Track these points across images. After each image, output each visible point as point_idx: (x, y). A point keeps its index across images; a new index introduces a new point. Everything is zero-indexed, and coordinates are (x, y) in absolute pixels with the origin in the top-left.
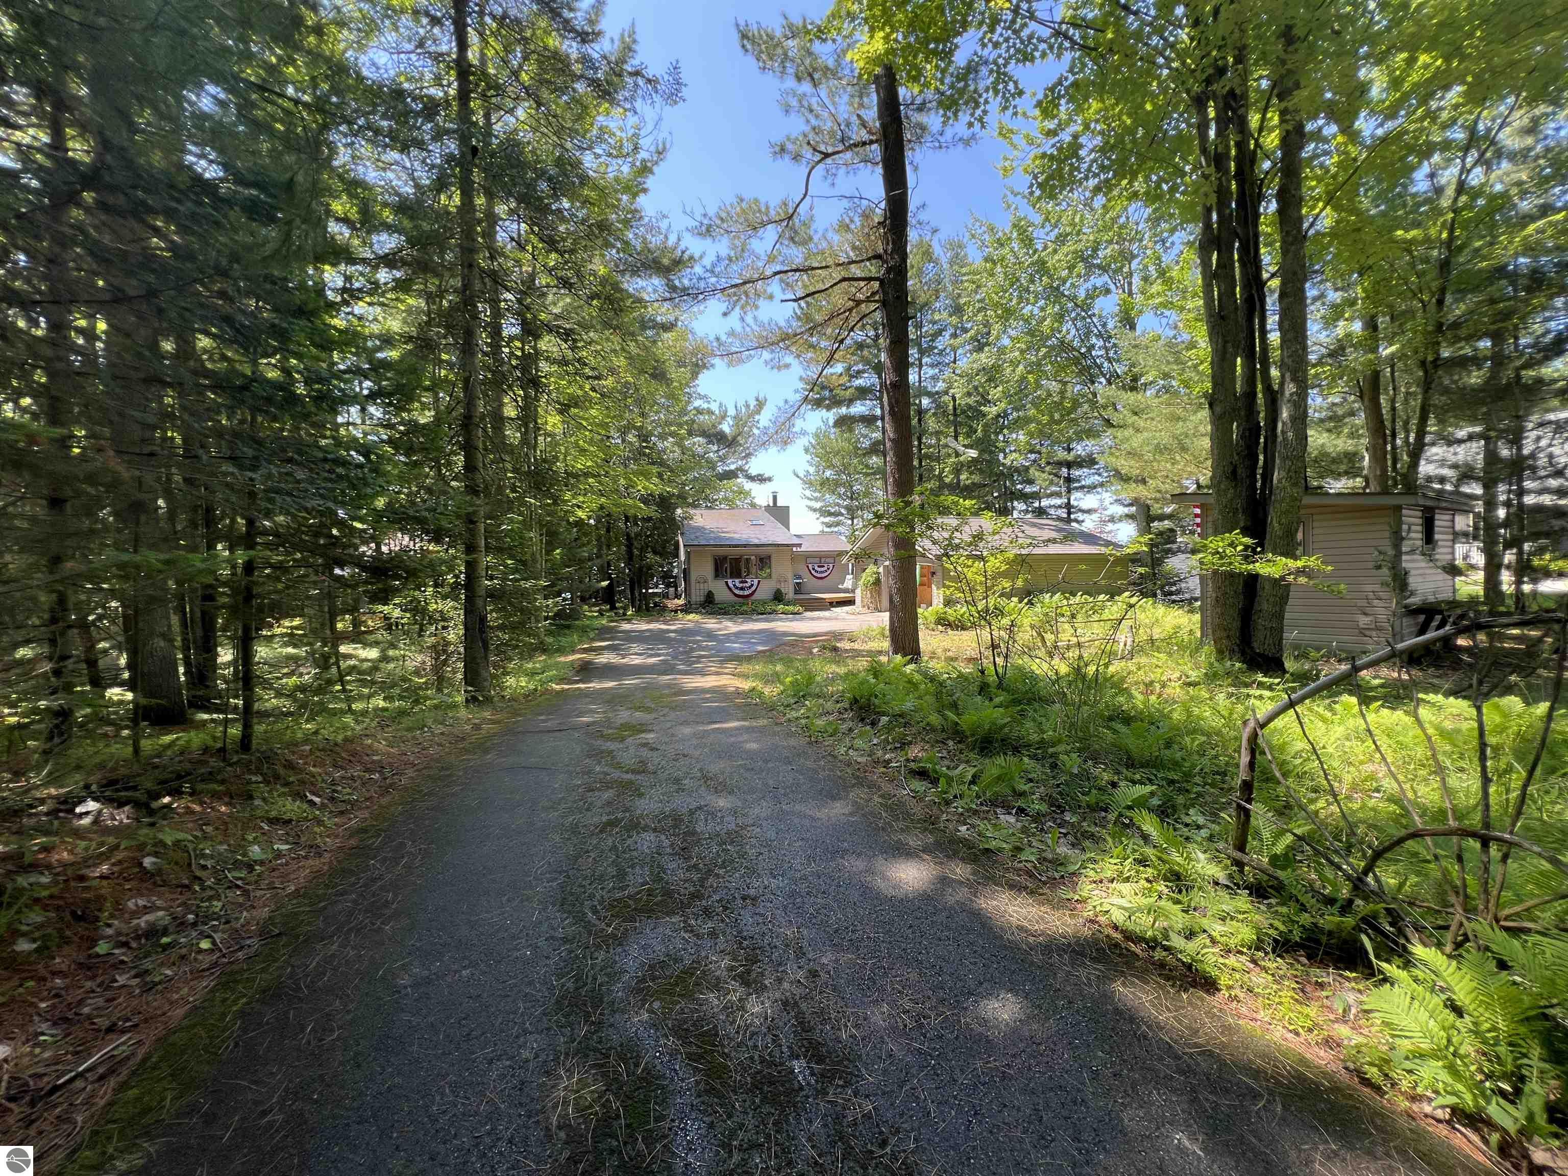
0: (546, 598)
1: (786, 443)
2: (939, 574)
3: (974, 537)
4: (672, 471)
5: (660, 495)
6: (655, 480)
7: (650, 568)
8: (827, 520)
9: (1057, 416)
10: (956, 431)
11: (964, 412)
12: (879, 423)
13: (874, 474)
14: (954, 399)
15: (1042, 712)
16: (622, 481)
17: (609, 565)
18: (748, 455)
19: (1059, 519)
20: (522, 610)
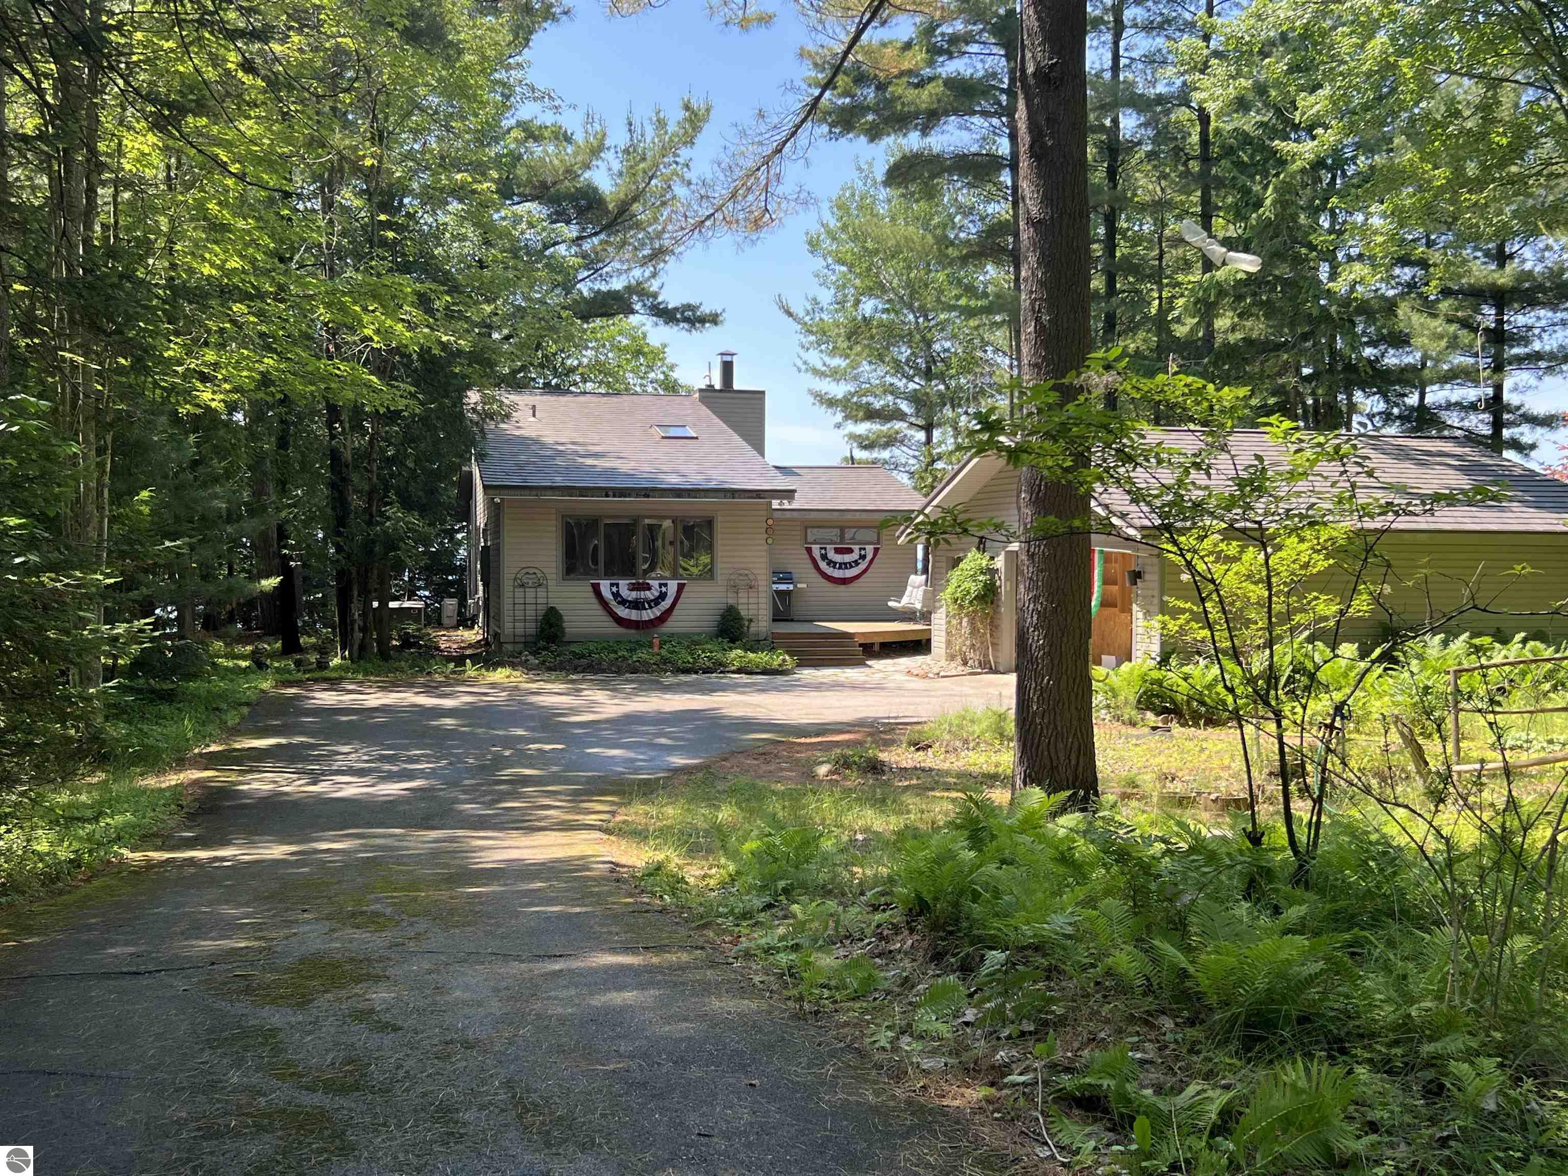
0: (111, 619)
1: (757, 225)
2: (1152, 578)
3: (1241, 484)
4: (455, 289)
5: (424, 352)
6: (410, 311)
7: (392, 543)
8: (863, 428)
9: (1471, 169)
10: (1205, 201)
11: (1229, 151)
12: (1006, 177)
13: (988, 310)
14: (1204, 118)
15: (1408, 948)
16: (323, 314)
17: (282, 535)
18: (658, 254)
19: (1471, 438)
20: (44, 651)
